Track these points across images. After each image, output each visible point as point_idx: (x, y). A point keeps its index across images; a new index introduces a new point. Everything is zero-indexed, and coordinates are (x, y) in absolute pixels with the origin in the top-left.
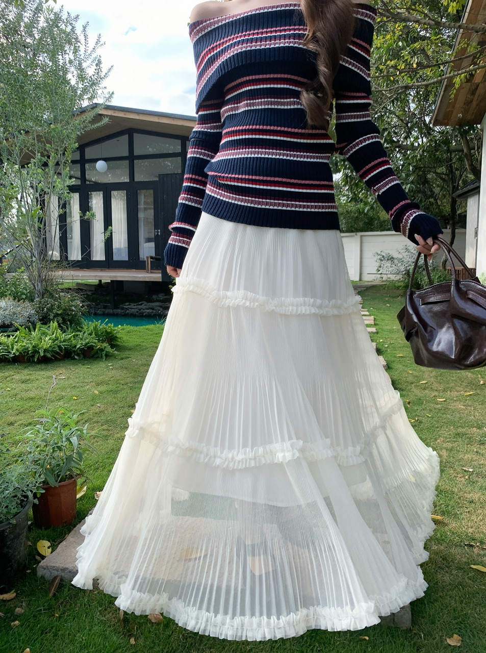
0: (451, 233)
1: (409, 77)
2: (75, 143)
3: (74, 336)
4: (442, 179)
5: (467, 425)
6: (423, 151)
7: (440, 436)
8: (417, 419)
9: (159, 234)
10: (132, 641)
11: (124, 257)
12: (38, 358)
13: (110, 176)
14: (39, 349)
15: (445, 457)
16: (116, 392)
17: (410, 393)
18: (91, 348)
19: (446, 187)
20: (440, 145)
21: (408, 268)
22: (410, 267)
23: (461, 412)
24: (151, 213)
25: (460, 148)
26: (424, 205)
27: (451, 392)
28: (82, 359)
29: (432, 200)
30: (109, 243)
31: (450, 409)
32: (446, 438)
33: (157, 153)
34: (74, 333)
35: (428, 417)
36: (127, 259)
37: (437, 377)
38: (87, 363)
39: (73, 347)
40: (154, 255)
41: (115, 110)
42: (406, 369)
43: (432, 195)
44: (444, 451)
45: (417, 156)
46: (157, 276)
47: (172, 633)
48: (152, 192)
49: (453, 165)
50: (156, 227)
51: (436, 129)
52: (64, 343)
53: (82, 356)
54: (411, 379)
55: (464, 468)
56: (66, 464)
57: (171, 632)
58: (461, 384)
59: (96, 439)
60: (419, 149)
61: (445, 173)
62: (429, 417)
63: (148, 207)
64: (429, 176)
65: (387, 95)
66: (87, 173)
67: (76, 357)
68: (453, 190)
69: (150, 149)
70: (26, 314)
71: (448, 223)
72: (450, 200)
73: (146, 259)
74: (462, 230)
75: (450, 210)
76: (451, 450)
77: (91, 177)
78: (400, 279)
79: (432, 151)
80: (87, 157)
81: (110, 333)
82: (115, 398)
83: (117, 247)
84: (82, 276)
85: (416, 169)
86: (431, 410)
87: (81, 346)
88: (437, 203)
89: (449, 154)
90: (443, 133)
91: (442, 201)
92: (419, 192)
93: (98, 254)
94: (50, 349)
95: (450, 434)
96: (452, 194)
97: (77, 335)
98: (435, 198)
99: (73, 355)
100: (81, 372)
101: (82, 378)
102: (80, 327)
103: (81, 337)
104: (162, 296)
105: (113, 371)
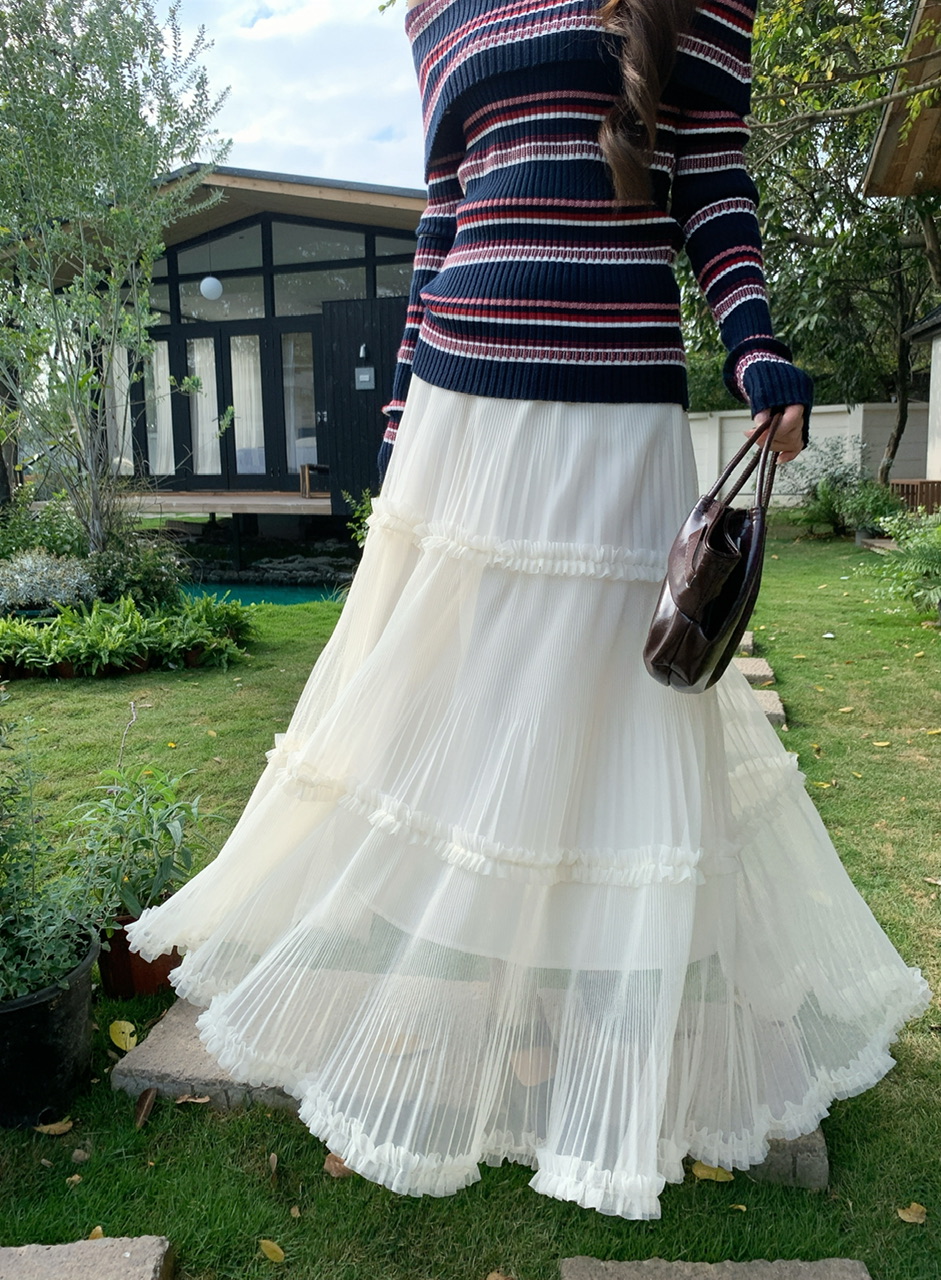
0: (898, 411)
1: (816, 99)
2: (159, 243)
3: (166, 624)
4: (880, 302)
5: (932, 794)
6: (845, 249)
7: (879, 816)
8: (834, 782)
9: (325, 419)
10: (295, 1212)
11: (259, 468)
12: (98, 669)
13: (226, 306)
14: (99, 650)
15: (891, 857)
16: (250, 733)
17: (820, 732)
18: (199, 648)
19: (889, 319)
20: (877, 235)
21: (814, 482)
22: (817, 480)
23: (921, 767)
24: (308, 377)
25: (919, 241)
26: (846, 355)
27: (900, 728)
28: (183, 670)
29: (860, 345)
30: (227, 440)
31: (898, 762)
32: (892, 819)
33: (318, 260)
34: (166, 619)
35: (856, 777)
36: (262, 470)
37: (873, 699)
38: (193, 677)
39: (165, 647)
40: (314, 462)
41: (236, 176)
42: (812, 684)
43: (861, 335)
44: (888, 845)
45: (831, 258)
46: (322, 505)
47: (371, 1198)
48: (308, 336)
49: (903, 273)
50: (319, 407)
51: (870, 204)
52: (147, 640)
53: (182, 663)
54: (821, 703)
55: (928, 879)
56: (161, 876)
57: (368, 1197)
58: (920, 714)
59: (214, 825)
60: (835, 245)
61: (887, 290)
62: (858, 779)
63: (303, 366)
64: (855, 298)
65: (774, 135)
66: (182, 300)
67: (171, 665)
68: (903, 326)
69: (305, 254)
70: (73, 583)
71: (893, 390)
72: (897, 345)
73: (300, 471)
74: (920, 405)
75: (897, 364)
76: (902, 844)
77: (192, 309)
78: (798, 504)
79: (862, 248)
80: (181, 271)
81: (236, 617)
82: (248, 744)
83: (244, 446)
84: (178, 506)
85: (830, 284)
86: (860, 765)
87: (180, 645)
88: (871, 350)
89: (895, 253)
90: (884, 211)
91: (880, 348)
92: (836, 329)
93: (208, 463)
94: (122, 650)
95: (899, 813)
96: (902, 333)
97: (172, 623)
98: (868, 341)
99: (164, 661)
100: (182, 695)
101: (184, 707)
102: (177, 607)
103: (180, 626)
104: (332, 544)
105: (243, 693)
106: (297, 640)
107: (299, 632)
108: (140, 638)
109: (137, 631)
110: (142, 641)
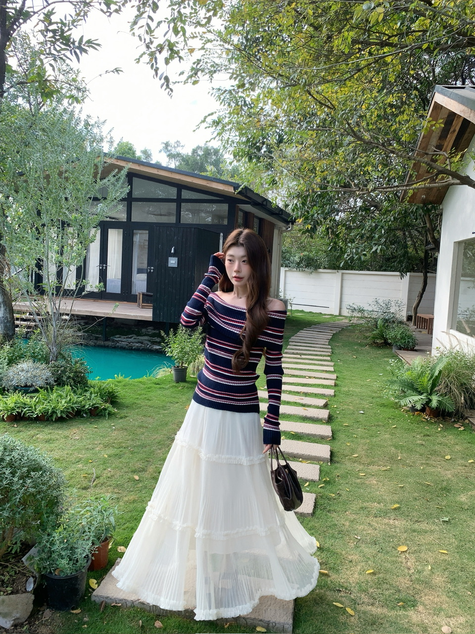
12: (56, 418)
14: (56, 410)
18: (97, 408)
23: (373, 486)
28: (89, 418)
39: (82, 407)
53: (89, 414)
62: (348, 491)
86: (351, 484)
87: (89, 407)
94: (66, 410)
97: (85, 396)
99: (82, 413)
100: (91, 432)
101: (92, 439)
102: (87, 387)
103: (88, 397)
104: (150, 330)
105: (116, 432)
106: (137, 402)
107: (138, 397)
108: (73, 404)
109: (72, 401)
110: (74, 406)
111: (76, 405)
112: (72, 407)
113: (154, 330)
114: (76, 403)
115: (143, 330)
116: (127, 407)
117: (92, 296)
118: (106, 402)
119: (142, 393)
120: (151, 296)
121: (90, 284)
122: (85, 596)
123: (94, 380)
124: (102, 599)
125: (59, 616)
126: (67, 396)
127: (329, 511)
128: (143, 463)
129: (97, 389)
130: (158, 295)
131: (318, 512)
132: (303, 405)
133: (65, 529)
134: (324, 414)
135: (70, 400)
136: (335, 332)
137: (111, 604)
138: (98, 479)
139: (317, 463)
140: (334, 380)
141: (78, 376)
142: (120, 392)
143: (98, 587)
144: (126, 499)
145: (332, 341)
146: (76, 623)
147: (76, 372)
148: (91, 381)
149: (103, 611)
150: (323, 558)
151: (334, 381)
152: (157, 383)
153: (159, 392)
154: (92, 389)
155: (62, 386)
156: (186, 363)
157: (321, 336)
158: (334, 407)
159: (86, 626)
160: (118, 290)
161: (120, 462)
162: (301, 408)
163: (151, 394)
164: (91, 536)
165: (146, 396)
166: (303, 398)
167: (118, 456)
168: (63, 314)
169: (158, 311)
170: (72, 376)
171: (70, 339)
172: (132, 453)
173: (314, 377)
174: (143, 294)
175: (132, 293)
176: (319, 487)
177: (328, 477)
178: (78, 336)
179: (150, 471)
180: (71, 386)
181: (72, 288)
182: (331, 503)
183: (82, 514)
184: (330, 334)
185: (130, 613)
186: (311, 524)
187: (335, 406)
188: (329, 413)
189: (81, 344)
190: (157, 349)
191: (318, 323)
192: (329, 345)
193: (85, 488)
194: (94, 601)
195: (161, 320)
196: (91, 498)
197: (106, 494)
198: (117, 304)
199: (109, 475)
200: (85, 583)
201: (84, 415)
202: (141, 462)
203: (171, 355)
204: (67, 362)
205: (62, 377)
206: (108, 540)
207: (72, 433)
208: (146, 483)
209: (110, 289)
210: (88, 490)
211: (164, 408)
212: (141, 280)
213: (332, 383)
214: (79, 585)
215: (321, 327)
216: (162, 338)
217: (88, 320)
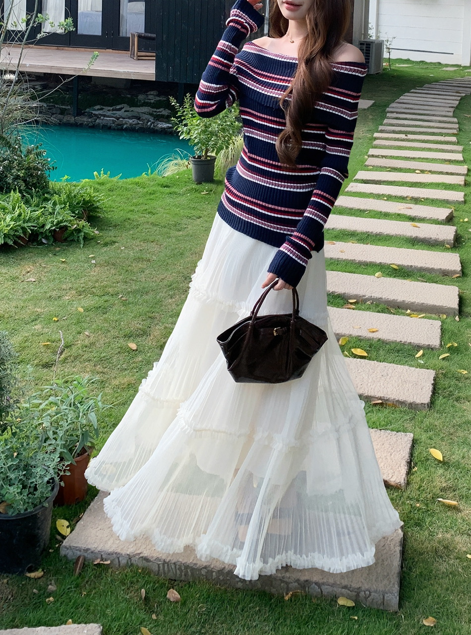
18: (64, 229)
39: (40, 228)
53: (51, 239)
94: (12, 233)
99: (40, 237)
100: (54, 270)
101: (57, 281)
102: (48, 193)
103: (50, 210)
104: (152, 97)
105: (97, 269)
106: (132, 217)
107: (133, 208)
108: (24, 222)
109: (22, 217)
110: (26, 225)
111: (30, 224)
112: (23, 228)
113: (158, 95)
114: (29, 221)
115: (141, 97)
116: (115, 226)
117: (54, 40)
118: (80, 217)
119: (141, 201)
120: (153, 39)
121: (51, 20)
122: (50, 548)
123: (59, 182)
124: (79, 553)
125: (7, 583)
126: (14, 209)
127: (458, 399)
128: (143, 320)
129: (64, 197)
130: (165, 36)
131: (440, 400)
132: (412, 219)
133: (14, 434)
134: (448, 233)
135: (20, 215)
136: (464, 95)
137: (93, 561)
138: (69, 350)
139: (437, 317)
140: (463, 175)
141: (31, 175)
142: (103, 200)
143: (71, 532)
144: (116, 382)
145: (458, 110)
146: (35, 594)
147: (28, 169)
148: (53, 184)
149: (80, 574)
150: (450, 479)
151: (463, 178)
152: (165, 184)
153: (168, 200)
154: (56, 197)
155: (6, 193)
156: (213, 151)
157: (439, 101)
158: (463, 222)
159: (51, 599)
160: (97, 31)
161: (105, 319)
162: (410, 223)
163: (154, 204)
164: (58, 445)
165: (147, 207)
166: (412, 206)
167: (103, 310)
168: (6, 72)
169: (165, 65)
170: (22, 175)
171: (18, 114)
172: (125, 303)
173: (430, 171)
174: (140, 36)
175: (121, 35)
176: (440, 358)
177: (455, 341)
178: (32, 108)
179: (156, 334)
180: (20, 192)
181: (20, 29)
182: (460, 384)
183: (43, 410)
184: (456, 98)
185: (126, 576)
186: (427, 421)
187: (466, 220)
188: (456, 232)
189: (37, 122)
190: (164, 129)
191: (436, 80)
192: (454, 117)
193: (47, 365)
194: (65, 556)
195: (170, 80)
196: (58, 381)
197: (82, 375)
198: (96, 53)
199: (87, 342)
200: (49, 526)
201: (44, 241)
202: (140, 319)
203: (188, 137)
204: (14, 151)
205: (6, 176)
206: (86, 452)
207: (24, 272)
208: (149, 355)
209: (83, 30)
210: (52, 369)
211: (177, 226)
212: (136, 14)
213: (460, 180)
214: (39, 529)
215: (440, 87)
216: (173, 109)
217: (47, 80)
